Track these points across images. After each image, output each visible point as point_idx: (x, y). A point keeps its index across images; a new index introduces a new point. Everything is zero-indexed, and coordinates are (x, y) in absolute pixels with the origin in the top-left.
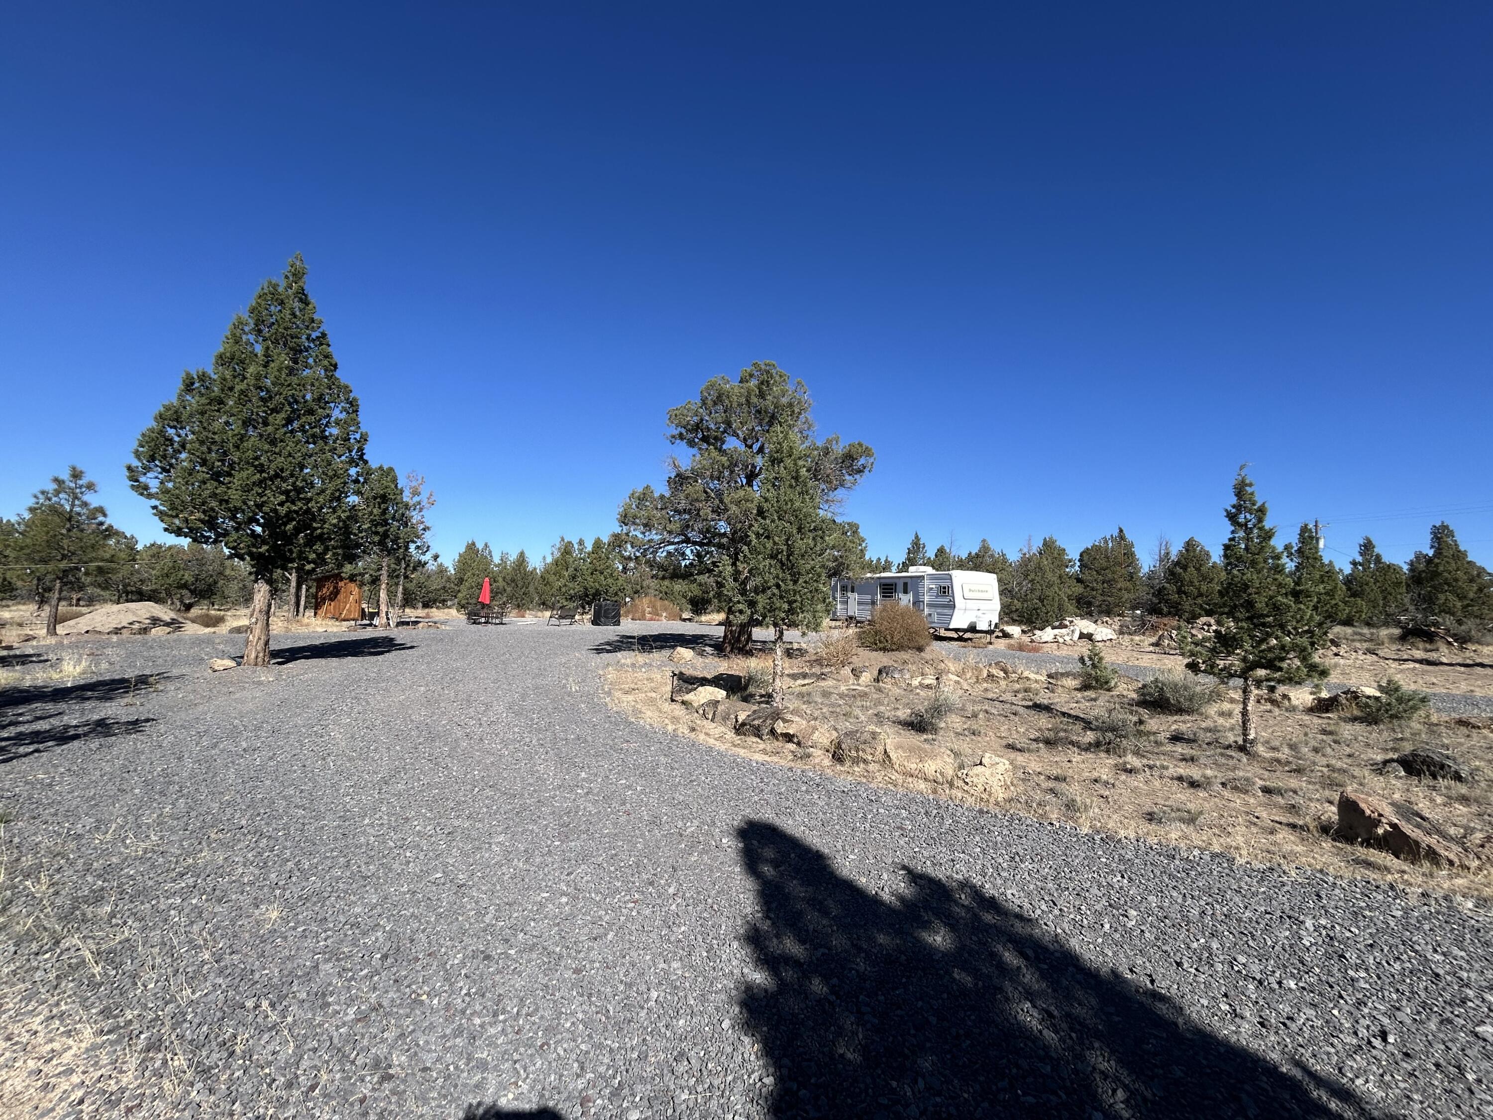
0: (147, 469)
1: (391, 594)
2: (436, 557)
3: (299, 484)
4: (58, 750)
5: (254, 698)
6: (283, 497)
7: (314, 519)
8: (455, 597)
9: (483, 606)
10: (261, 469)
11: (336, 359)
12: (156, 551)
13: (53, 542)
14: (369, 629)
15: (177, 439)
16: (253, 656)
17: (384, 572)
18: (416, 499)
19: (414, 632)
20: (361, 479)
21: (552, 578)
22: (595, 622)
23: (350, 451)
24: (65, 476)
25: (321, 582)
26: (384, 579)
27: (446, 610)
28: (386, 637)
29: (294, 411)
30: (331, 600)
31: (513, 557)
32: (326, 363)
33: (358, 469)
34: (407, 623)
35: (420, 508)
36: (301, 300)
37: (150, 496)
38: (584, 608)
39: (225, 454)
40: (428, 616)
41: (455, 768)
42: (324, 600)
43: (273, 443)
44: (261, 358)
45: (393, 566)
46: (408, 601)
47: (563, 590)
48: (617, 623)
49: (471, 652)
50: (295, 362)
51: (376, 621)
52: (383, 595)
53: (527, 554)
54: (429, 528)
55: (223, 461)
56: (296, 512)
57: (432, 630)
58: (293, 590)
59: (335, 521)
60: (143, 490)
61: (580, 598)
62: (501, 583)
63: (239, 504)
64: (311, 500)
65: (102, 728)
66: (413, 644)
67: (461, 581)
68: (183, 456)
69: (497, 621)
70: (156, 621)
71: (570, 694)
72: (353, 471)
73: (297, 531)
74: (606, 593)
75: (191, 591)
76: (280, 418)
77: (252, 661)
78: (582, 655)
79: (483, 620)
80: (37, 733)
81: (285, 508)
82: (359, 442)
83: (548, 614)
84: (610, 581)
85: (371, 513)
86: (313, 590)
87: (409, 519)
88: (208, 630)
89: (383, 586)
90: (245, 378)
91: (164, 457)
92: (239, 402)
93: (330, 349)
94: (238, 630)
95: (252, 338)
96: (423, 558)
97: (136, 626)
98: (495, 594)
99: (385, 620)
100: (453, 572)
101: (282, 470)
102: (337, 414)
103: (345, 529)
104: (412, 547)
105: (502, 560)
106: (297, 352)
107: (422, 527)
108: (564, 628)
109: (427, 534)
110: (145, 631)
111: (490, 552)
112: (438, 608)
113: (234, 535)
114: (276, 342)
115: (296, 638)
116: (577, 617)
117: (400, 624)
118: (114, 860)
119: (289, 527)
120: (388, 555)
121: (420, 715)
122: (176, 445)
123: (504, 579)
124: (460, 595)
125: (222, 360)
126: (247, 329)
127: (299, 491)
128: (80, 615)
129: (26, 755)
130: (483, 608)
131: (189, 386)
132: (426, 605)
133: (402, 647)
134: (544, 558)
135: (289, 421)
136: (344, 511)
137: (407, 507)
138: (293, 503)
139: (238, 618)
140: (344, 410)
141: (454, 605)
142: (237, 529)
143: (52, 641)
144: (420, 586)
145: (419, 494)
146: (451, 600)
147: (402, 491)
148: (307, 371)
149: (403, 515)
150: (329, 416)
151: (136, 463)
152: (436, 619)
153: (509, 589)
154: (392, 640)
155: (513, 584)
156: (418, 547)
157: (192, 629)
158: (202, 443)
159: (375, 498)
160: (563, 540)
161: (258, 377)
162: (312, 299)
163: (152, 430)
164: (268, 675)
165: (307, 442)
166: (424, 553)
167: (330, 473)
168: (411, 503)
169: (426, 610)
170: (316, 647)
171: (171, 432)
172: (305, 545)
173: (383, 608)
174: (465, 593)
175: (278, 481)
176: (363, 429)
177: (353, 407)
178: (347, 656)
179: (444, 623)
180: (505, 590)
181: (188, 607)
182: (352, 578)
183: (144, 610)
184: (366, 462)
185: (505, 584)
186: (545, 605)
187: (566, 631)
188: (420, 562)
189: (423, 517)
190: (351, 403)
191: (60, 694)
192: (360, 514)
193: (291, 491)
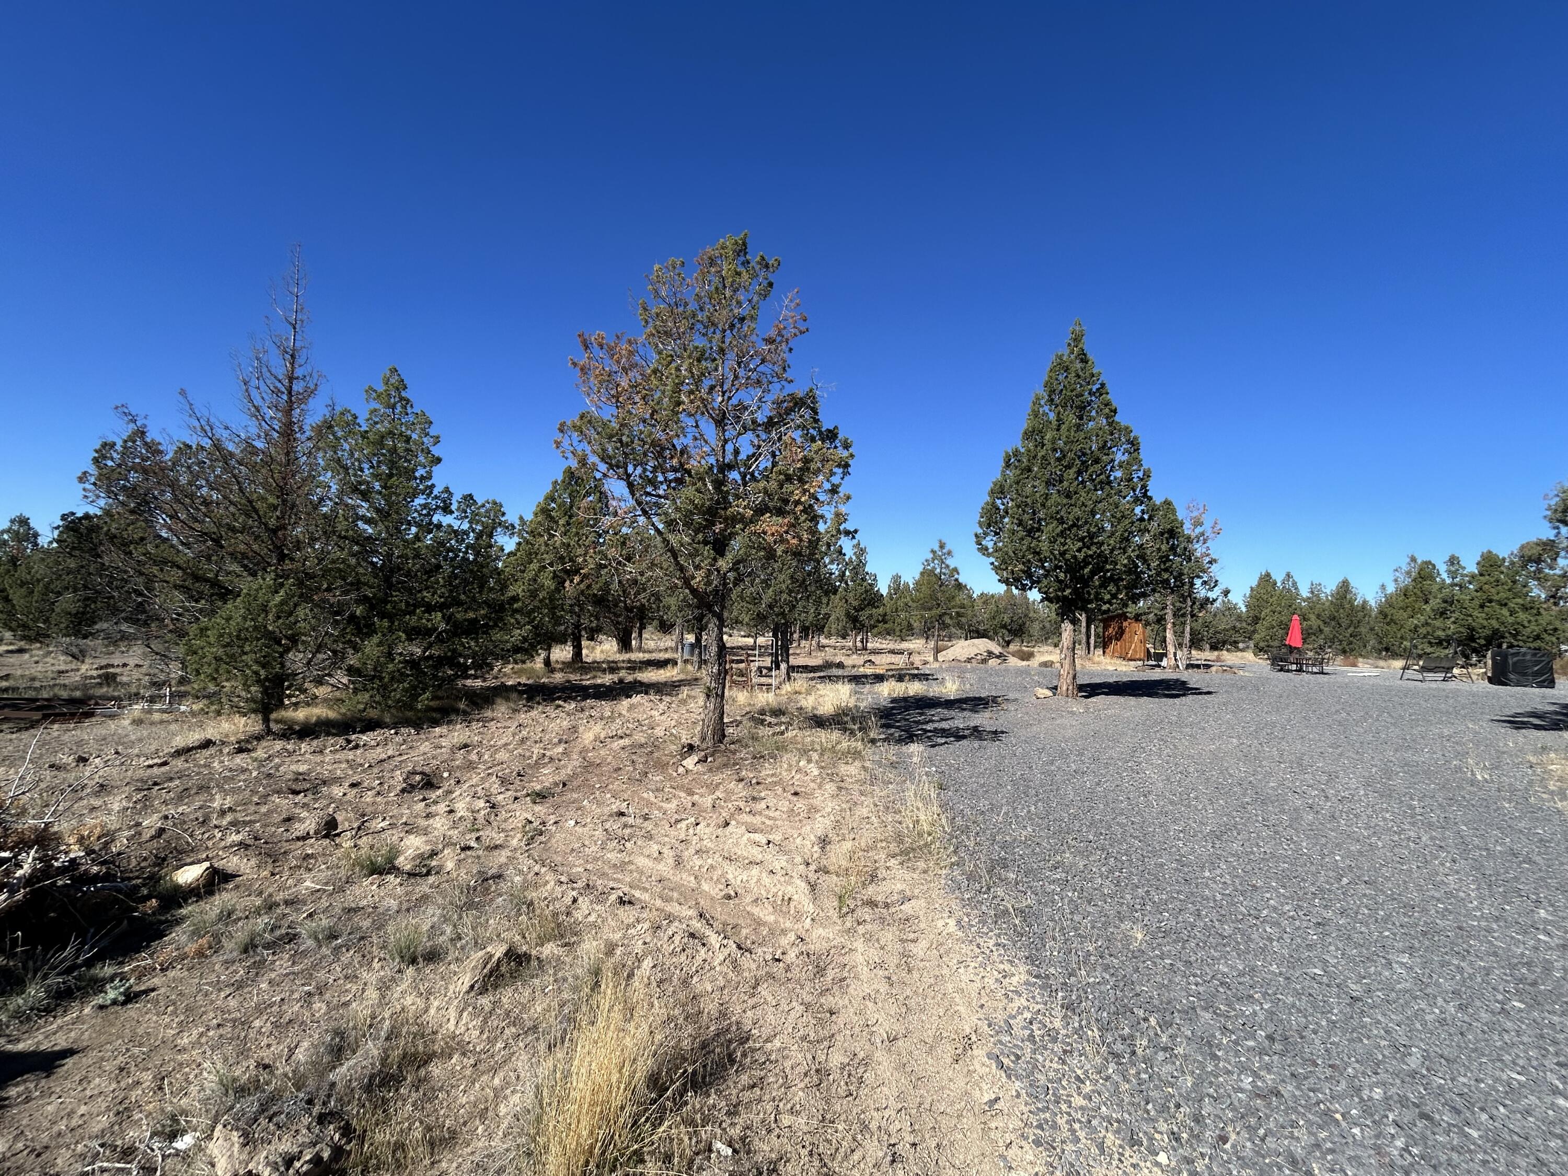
0: (986, 534)
1: (1179, 634)
2: (1226, 593)
3: (1093, 530)
4: (957, 744)
5: (1072, 726)
6: (1080, 544)
7: (1106, 562)
8: (1250, 638)
9: (1291, 649)
10: (1061, 521)
11: (1115, 404)
12: (986, 599)
13: (933, 597)
14: (1158, 670)
15: (1002, 507)
16: (1065, 688)
17: (1169, 611)
18: (1199, 530)
19: (1207, 676)
20: (1146, 517)
21: (1400, 615)
22: (1498, 677)
23: (1134, 491)
24: (936, 548)
25: (1106, 623)
26: (1170, 618)
27: (1239, 654)
28: (1177, 680)
29: (1083, 463)
30: (1118, 639)
31: (1330, 587)
32: (1107, 410)
33: (1143, 507)
34: (1198, 666)
35: (1202, 538)
36: (1082, 361)
37: (989, 555)
38: (1467, 657)
39: (1034, 513)
40: (1218, 659)
41: (1304, 844)
42: (1110, 639)
43: (1068, 496)
44: (1055, 423)
45: (1178, 604)
46: (1196, 643)
47: (1423, 631)
48: (1551, 684)
49: (1288, 705)
50: (1081, 418)
51: (1164, 663)
52: (1169, 635)
53: (1353, 583)
54: (1215, 561)
55: (1033, 519)
56: (1091, 556)
57: (1228, 676)
58: (1084, 630)
59: (1126, 561)
60: (983, 550)
61: (1460, 642)
62: (1314, 622)
63: (1048, 554)
64: (1102, 544)
65: (976, 733)
66: (1211, 690)
67: (1256, 620)
68: (1006, 520)
69: (1315, 670)
70: (990, 653)
71: (1473, 782)
72: (1138, 510)
73: (1093, 573)
74: (1514, 636)
75: (1009, 631)
76: (1072, 472)
77: (1064, 693)
78: (1484, 728)
79: (1294, 667)
80: (943, 730)
81: (1083, 554)
82: (1142, 480)
83: (1399, 664)
84: (1522, 616)
85: (1159, 550)
86: (1100, 630)
87: (1192, 553)
88: (1025, 663)
89: (1169, 626)
90: (1043, 445)
91: (996, 523)
92: (1043, 467)
93: (1109, 397)
94: (1045, 664)
95: (1046, 409)
96: (1211, 595)
97: (979, 657)
98: (1307, 635)
99: (1173, 662)
100: (1244, 609)
101: (1078, 519)
102: (1120, 457)
103: (1132, 569)
104: (1198, 582)
105: (1312, 592)
106: (1082, 409)
107: (1208, 559)
108: (1434, 685)
109: (1214, 567)
110: (984, 661)
111: (1295, 584)
112: (1228, 650)
113: (1045, 582)
114: (1064, 406)
115: (1092, 674)
116: (1456, 671)
117: (1189, 666)
118: (1008, 838)
119: (1086, 571)
120: (1172, 592)
121: (1240, 770)
122: (1002, 513)
123: (1318, 616)
124: (1256, 636)
125: (1028, 435)
126: (1042, 402)
127: (1092, 536)
128: (947, 648)
129: (942, 744)
130: (1291, 652)
131: (1008, 465)
132: (1214, 648)
133: (1197, 692)
134: (1383, 587)
135: (1079, 473)
136: (1133, 551)
137: (1189, 540)
138: (1089, 548)
139: (1046, 654)
140: (1126, 451)
141: (1248, 647)
142: (1046, 576)
143: (936, 665)
144: (1207, 625)
145: (1201, 524)
146: (1243, 642)
147: (1182, 524)
148: (1091, 423)
149: (1185, 549)
150: (1113, 461)
151: (980, 531)
152: (1229, 663)
153: (1327, 630)
154: (1184, 683)
155: (1333, 623)
156: (1205, 583)
157: (1014, 662)
158: (1018, 507)
159: (1162, 534)
160: (1413, 559)
161: (1053, 441)
162: (1090, 357)
163: (987, 504)
164: (1078, 706)
165: (1096, 490)
166: (1211, 589)
167: (1119, 515)
168: (1193, 535)
169: (1216, 653)
170: (1110, 684)
171: (999, 502)
172: (1101, 586)
173: (1171, 649)
174: (1263, 634)
175: (1074, 530)
176: (1145, 466)
177: (1134, 444)
178: (1142, 695)
179: (1241, 668)
180: (1321, 631)
181: (1008, 643)
182: (1137, 618)
183: (983, 645)
184: (1150, 498)
185: (1321, 623)
186: (1388, 651)
187: (1438, 689)
188: (1208, 599)
189: (1208, 548)
190: (1132, 443)
191: (949, 704)
192: (1148, 552)
193: (1085, 537)
